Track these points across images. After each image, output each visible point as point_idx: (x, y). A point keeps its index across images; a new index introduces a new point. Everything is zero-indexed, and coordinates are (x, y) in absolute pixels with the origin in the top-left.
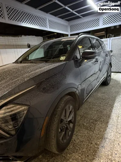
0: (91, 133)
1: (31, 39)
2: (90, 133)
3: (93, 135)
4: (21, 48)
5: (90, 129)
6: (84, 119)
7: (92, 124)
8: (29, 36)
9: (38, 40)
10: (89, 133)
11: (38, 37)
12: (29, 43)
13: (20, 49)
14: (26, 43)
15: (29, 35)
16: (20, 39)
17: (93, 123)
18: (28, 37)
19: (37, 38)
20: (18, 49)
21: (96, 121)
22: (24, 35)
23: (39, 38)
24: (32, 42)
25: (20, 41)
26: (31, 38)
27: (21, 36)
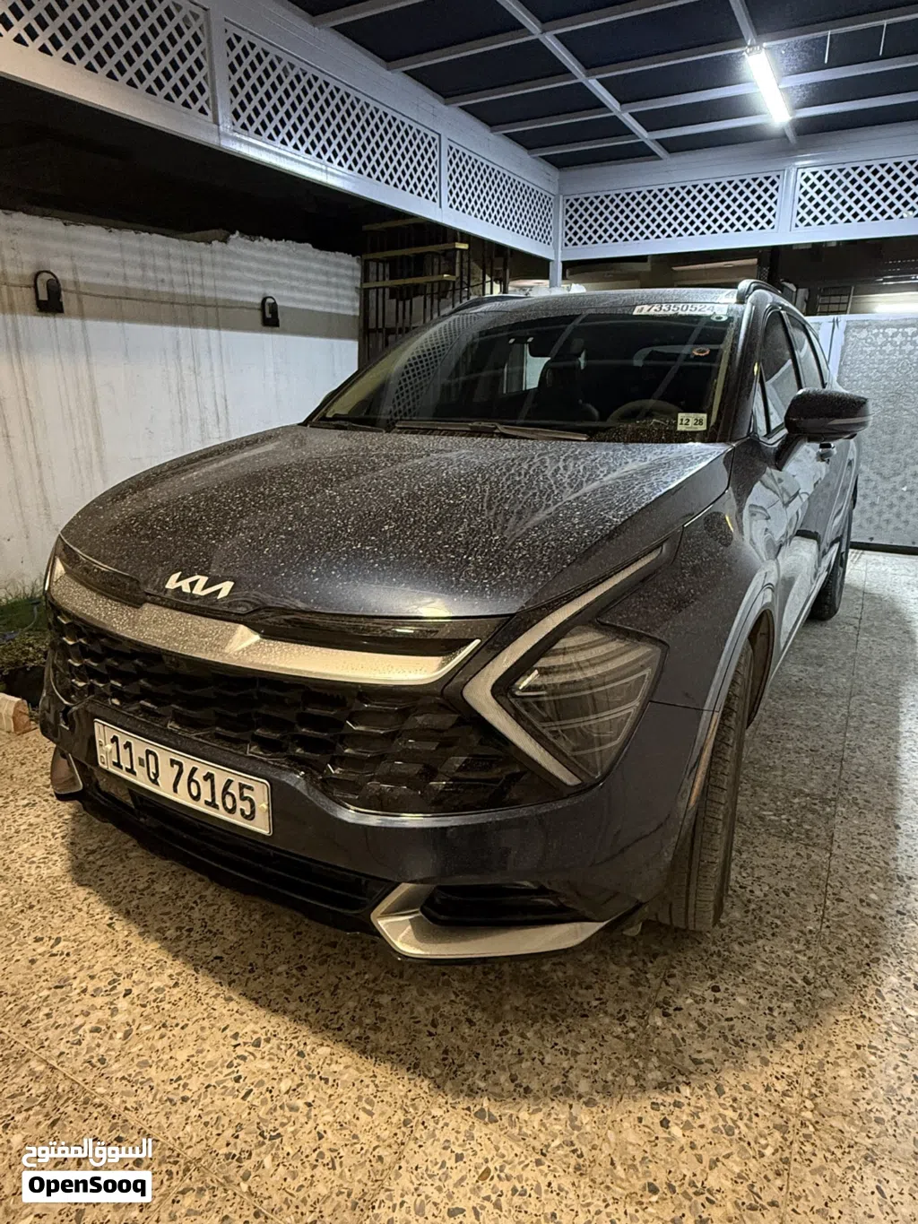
0: (819, 856)
1: (287, 266)
2: (814, 857)
3: (833, 863)
4: (218, 327)
5: (809, 841)
6: (755, 792)
7: (810, 816)
8: (274, 244)
9: (326, 274)
10: (809, 857)
11: (331, 256)
12: (271, 292)
13: (213, 333)
14: (250, 293)
15: (278, 239)
16: (218, 258)
17: (814, 811)
18: (269, 250)
19: (325, 262)
20: (201, 332)
21: (825, 801)
22: (244, 232)
23: (338, 265)
24: (292, 288)
25: (218, 271)
26: (286, 260)
27: (225, 240)
